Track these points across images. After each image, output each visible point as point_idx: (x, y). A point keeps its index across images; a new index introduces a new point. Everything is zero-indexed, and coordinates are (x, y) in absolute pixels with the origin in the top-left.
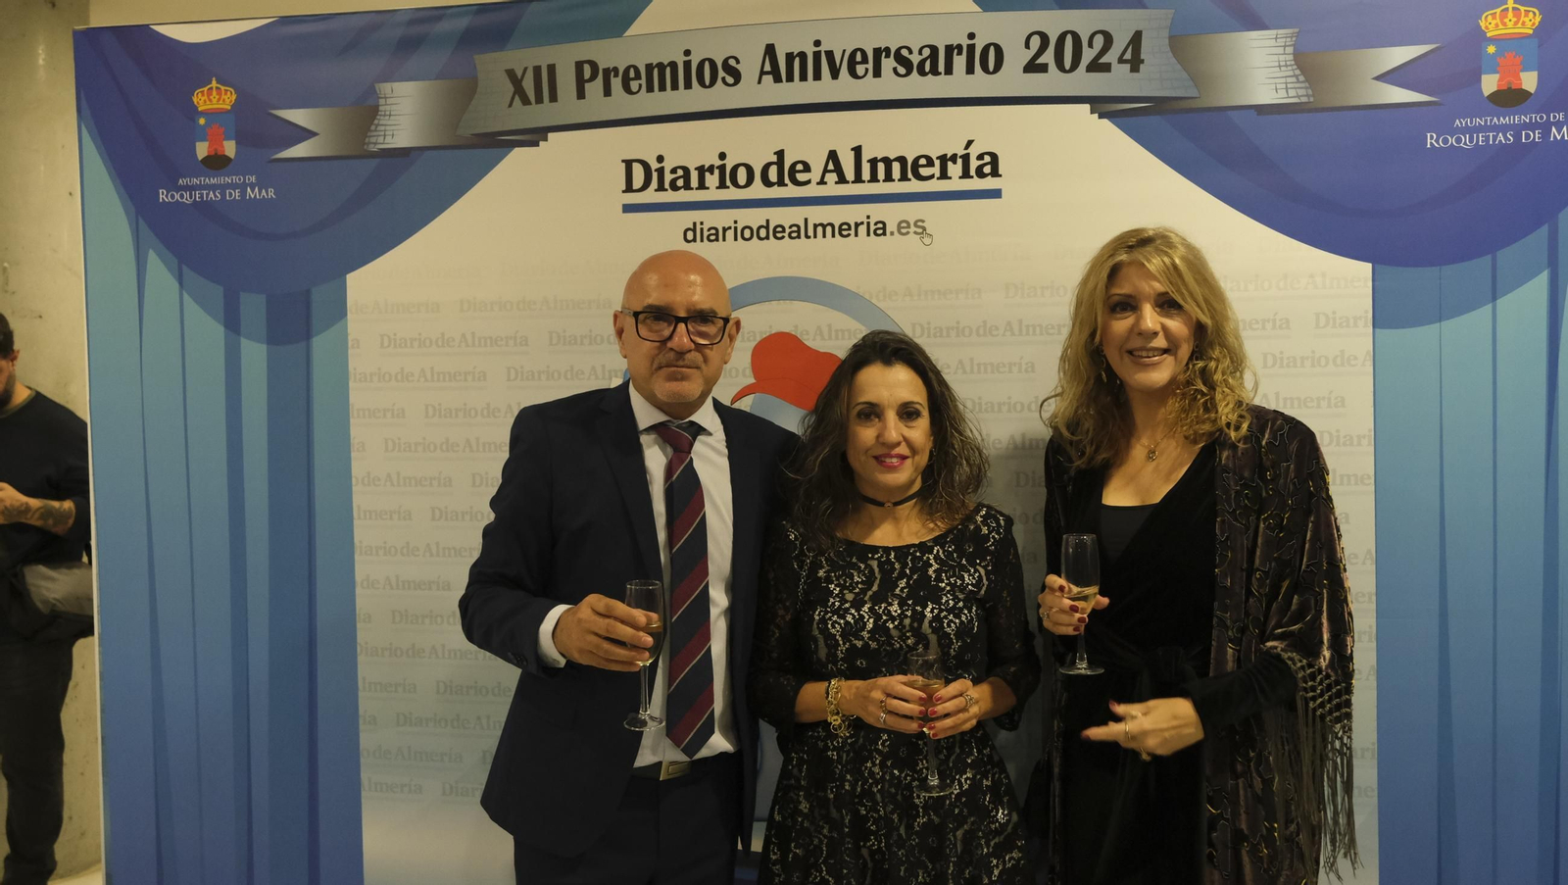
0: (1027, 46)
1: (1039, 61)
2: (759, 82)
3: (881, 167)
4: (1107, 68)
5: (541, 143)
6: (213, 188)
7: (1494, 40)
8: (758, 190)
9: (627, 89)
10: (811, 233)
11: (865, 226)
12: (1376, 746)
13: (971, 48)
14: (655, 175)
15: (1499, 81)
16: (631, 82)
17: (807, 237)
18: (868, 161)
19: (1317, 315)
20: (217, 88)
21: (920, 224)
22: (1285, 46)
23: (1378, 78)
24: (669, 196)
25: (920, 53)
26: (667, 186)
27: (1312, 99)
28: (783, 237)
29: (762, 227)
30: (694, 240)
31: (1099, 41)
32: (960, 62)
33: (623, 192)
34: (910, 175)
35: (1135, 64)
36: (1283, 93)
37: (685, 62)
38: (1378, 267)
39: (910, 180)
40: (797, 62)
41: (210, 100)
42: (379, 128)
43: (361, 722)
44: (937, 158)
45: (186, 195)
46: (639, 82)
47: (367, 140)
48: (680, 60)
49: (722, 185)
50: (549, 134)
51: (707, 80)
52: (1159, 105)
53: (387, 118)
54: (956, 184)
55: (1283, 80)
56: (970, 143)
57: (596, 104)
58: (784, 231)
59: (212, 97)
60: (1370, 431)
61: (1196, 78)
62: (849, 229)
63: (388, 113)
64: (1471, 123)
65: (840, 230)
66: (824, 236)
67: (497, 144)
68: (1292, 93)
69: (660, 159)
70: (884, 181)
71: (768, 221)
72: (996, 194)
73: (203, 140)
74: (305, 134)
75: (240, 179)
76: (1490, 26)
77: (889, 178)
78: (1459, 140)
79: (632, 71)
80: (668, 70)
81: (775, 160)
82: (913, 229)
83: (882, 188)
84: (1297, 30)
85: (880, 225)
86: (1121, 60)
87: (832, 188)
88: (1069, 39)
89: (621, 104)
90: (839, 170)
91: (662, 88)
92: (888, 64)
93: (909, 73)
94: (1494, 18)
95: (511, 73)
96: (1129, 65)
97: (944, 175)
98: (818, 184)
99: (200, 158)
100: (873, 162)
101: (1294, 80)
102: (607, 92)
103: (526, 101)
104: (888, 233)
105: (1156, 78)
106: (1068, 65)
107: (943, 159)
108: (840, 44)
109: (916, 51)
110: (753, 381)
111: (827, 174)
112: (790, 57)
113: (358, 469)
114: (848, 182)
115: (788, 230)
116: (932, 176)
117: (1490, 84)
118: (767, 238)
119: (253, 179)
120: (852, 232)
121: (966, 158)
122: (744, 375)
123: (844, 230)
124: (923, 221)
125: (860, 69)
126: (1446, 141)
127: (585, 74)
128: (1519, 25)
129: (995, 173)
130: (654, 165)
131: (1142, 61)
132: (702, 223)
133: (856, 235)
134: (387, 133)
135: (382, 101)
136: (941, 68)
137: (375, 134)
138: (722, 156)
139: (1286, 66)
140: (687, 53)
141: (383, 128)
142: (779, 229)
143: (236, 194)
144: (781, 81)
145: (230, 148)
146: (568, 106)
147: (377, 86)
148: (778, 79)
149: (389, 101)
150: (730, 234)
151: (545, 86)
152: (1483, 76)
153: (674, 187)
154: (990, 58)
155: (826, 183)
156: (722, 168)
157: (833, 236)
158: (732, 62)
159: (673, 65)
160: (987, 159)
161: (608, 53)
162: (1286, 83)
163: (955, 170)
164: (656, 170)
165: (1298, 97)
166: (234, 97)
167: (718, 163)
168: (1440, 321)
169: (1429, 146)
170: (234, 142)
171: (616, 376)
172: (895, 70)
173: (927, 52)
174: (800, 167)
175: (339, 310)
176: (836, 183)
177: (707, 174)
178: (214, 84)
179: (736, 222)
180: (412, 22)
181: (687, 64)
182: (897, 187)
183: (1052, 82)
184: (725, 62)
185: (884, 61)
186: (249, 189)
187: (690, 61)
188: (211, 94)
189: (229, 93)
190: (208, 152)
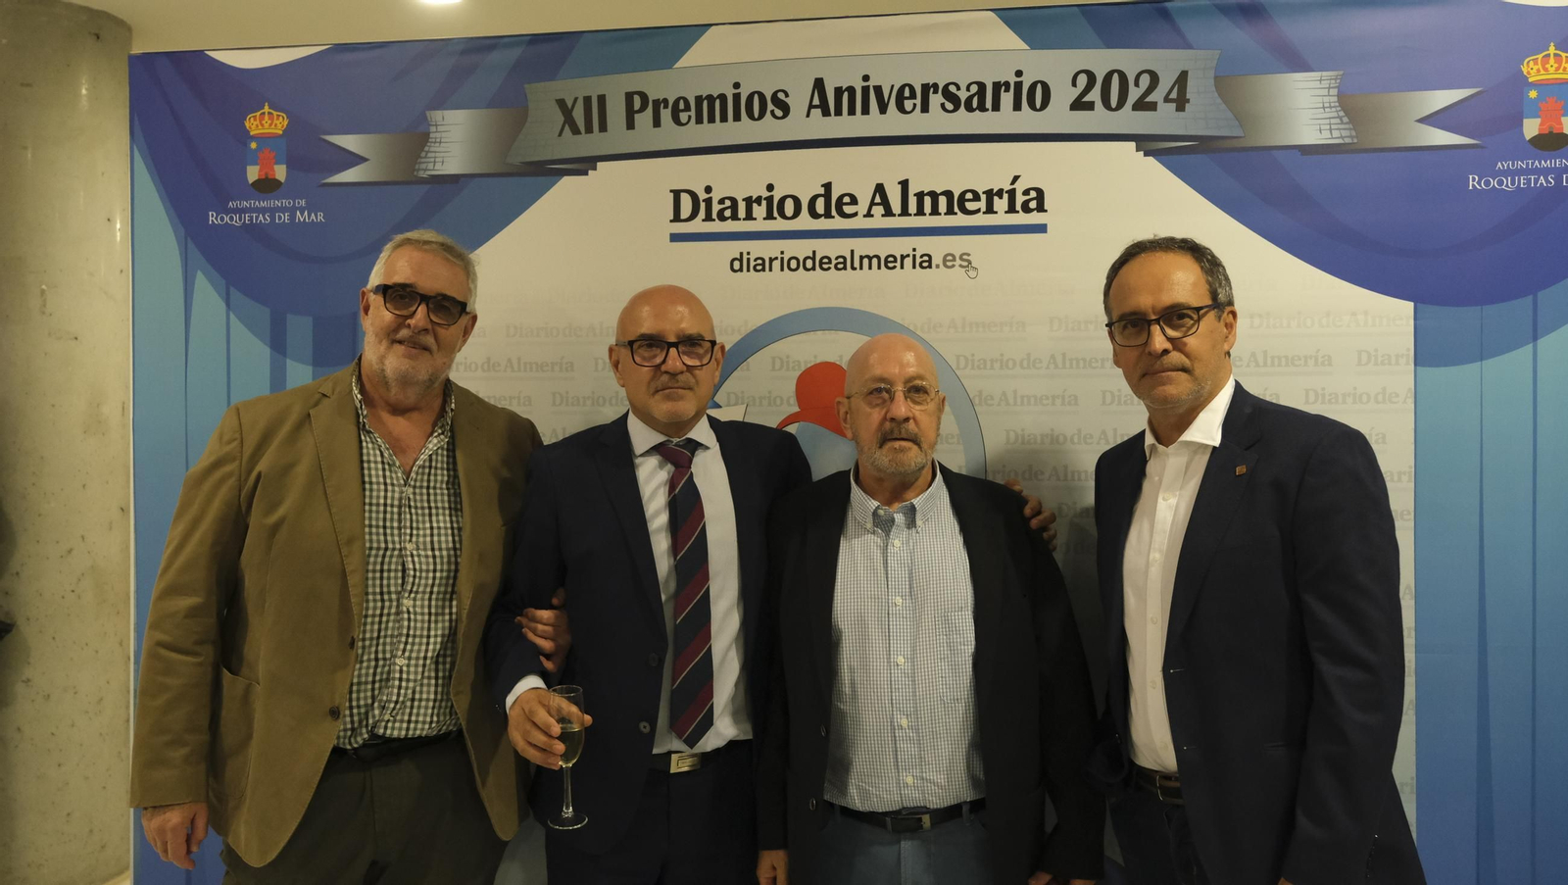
0: (1074, 84)
1: (1086, 99)
2: (808, 116)
3: (928, 200)
4: (1153, 107)
5: (590, 172)
6: (263, 211)
7: (1534, 85)
8: (805, 222)
9: (677, 121)
10: (857, 264)
11: (911, 259)
12: (1415, 781)
13: (1019, 86)
14: (703, 205)
15: (1541, 125)
16: (681, 114)
17: (853, 268)
18: (915, 195)
19: (1360, 352)
20: (269, 113)
21: (965, 257)
22: (1329, 88)
23: (1421, 121)
24: (716, 226)
25: (968, 89)
26: (714, 216)
27: (1355, 141)
28: (829, 268)
29: (808, 257)
30: (741, 270)
31: (1145, 80)
32: (1007, 99)
33: (671, 221)
34: (956, 209)
35: (1181, 103)
36: (1327, 134)
37: (734, 94)
38: (1418, 304)
39: (956, 214)
40: (846, 96)
41: (262, 125)
42: (429, 155)
44: (984, 193)
45: (236, 217)
46: (689, 113)
47: (417, 167)
48: (730, 93)
49: (770, 216)
50: (598, 164)
51: (756, 113)
52: (1203, 145)
53: (437, 144)
54: (1001, 218)
55: (1327, 121)
56: (1016, 178)
57: (645, 133)
58: (830, 262)
59: (264, 122)
60: (1411, 468)
61: (1241, 117)
62: (895, 261)
63: (438, 140)
64: (1513, 166)
65: (886, 262)
66: (870, 268)
67: (547, 171)
68: (1336, 134)
69: (708, 189)
70: (930, 214)
71: (814, 252)
72: (1041, 229)
73: (256, 164)
74: (354, 159)
75: (289, 203)
76: (1531, 72)
77: (935, 211)
78: (1500, 183)
79: (682, 103)
80: (718, 102)
81: (823, 193)
82: (958, 262)
83: (928, 221)
84: (1341, 73)
85: (926, 258)
86: (1167, 100)
87: (879, 221)
88: (1116, 78)
89: (671, 135)
90: (885, 203)
91: (711, 120)
92: (936, 99)
93: (956, 109)
94: (1536, 63)
95: (561, 103)
96: (1175, 104)
97: (990, 210)
98: (865, 216)
99: (251, 182)
100: (920, 196)
101: (1338, 121)
102: (657, 123)
103: (576, 131)
104: (933, 265)
105: (1202, 117)
106: (1114, 103)
107: (990, 194)
108: (888, 79)
109: (963, 88)
110: (796, 409)
111: (874, 207)
112: (839, 91)
114: (894, 215)
115: (834, 262)
116: (978, 211)
117: (1531, 128)
118: (814, 268)
119: (303, 203)
120: (898, 264)
121: (1012, 193)
122: (789, 404)
123: (889, 262)
124: (969, 255)
125: (908, 105)
126: (1487, 183)
127: (636, 104)
128: (1561, 71)
129: (1041, 208)
130: (702, 196)
131: (1188, 101)
132: (748, 253)
133: (902, 267)
134: (437, 160)
135: (433, 129)
136: (989, 104)
137: (423, 160)
138: (770, 187)
139: (1330, 107)
140: (737, 85)
141: (433, 155)
142: (826, 260)
143: (286, 217)
144: (830, 115)
145: (280, 172)
146: (618, 136)
147: (428, 113)
148: (826, 113)
149: (440, 128)
150: (776, 264)
151: (595, 114)
152: (1525, 121)
153: (721, 217)
154: (1037, 96)
155: (872, 216)
156: (770, 200)
157: (879, 268)
158: (781, 96)
159: (723, 97)
160: (1033, 194)
161: (658, 84)
162: (1330, 124)
163: (1001, 204)
164: (703, 201)
165: (1342, 137)
166: (286, 123)
167: (766, 194)
168: (1481, 360)
169: (1471, 188)
170: (285, 166)
172: (943, 105)
173: (974, 89)
174: (847, 199)
176: (883, 216)
177: (755, 205)
178: (266, 109)
179: (782, 253)
180: (464, 52)
181: (737, 97)
182: (943, 221)
183: (1098, 119)
184: (775, 95)
185: (932, 96)
186: (298, 213)
187: (739, 94)
188: (263, 119)
189: (281, 118)
190: (259, 175)
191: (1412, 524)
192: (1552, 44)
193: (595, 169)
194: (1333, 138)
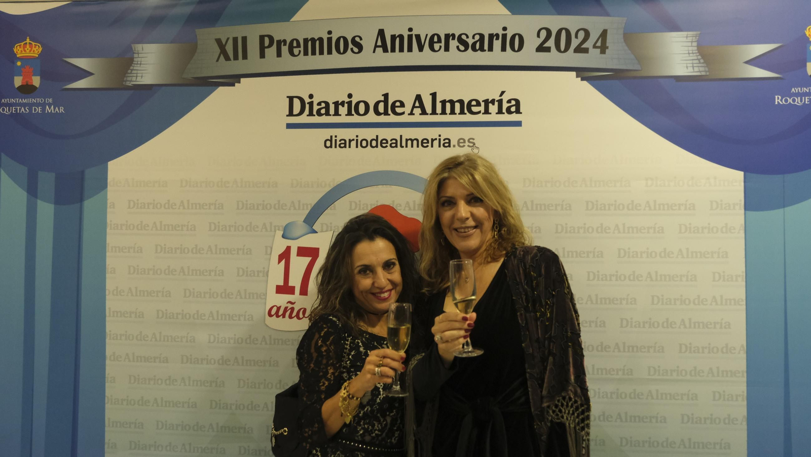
0: (538, 36)
1: (545, 45)
2: (374, 52)
3: (448, 105)
4: (586, 51)
5: (236, 84)
6: (24, 105)
8: (371, 117)
9: (292, 53)
10: (404, 144)
11: (437, 141)
13: (504, 36)
14: (307, 106)
16: (294, 49)
17: (402, 147)
18: (440, 102)
19: (712, 202)
20: (29, 43)
21: (471, 140)
22: (692, 42)
23: (747, 62)
24: (316, 119)
25: (473, 38)
26: (315, 113)
27: (708, 74)
28: (386, 146)
29: (373, 140)
30: (331, 147)
31: (581, 35)
32: (497, 44)
33: (287, 116)
34: (466, 111)
35: (603, 49)
36: (691, 69)
37: (328, 38)
38: (748, 174)
39: (466, 114)
40: (398, 40)
41: (25, 51)
42: (133, 72)
43: (106, 446)
44: (483, 101)
45: (7, 109)
46: (299, 49)
47: (125, 79)
48: (325, 37)
49: (349, 113)
50: (241, 79)
51: (342, 49)
52: (617, 74)
53: (139, 65)
54: (494, 117)
55: (691, 62)
56: (503, 93)
57: (271, 61)
58: (387, 143)
59: (26, 49)
60: (743, 272)
61: (640, 58)
62: (428, 142)
63: (139, 63)
64: (801, 91)
65: (422, 142)
66: (412, 146)
67: (209, 84)
68: (696, 69)
69: (311, 96)
70: (450, 114)
71: (377, 136)
72: (518, 124)
73: (21, 75)
74: (85, 74)
75: (42, 100)
76: (810, 35)
77: (453, 112)
78: (794, 101)
79: (295, 42)
80: (318, 42)
81: (383, 99)
82: (467, 143)
83: (448, 118)
84: (699, 33)
85: (447, 141)
86: (595, 47)
87: (418, 117)
88: (564, 33)
89: (287, 62)
90: (422, 106)
91: (314, 53)
92: (454, 44)
93: (466, 49)
95: (219, 41)
96: (599, 50)
97: (487, 112)
98: (409, 114)
99: (16, 87)
100: (444, 103)
101: (697, 61)
102: (279, 54)
103: (227, 58)
104: (452, 145)
105: (614, 58)
106: (563, 48)
107: (487, 102)
108: (424, 30)
109: (471, 36)
111: (415, 109)
112: (393, 38)
113: (110, 285)
114: (428, 114)
115: (390, 142)
116: (479, 112)
118: (377, 146)
119: (51, 100)
120: (430, 144)
121: (500, 102)
123: (424, 143)
124: (473, 139)
125: (436, 46)
126: (786, 101)
127: (265, 43)
129: (518, 111)
130: (307, 100)
132: (336, 136)
133: (432, 146)
134: (138, 75)
135: (136, 55)
136: (486, 47)
137: (129, 75)
138: (350, 96)
139: (693, 53)
140: (330, 32)
141: (135, 72)
142: (384, 141)
143: (39, 110)
144: (387, 52)
145: (36, 81)
146: (254, 62)
147: (133, 45)
148: (385, 50)
149: (140, 55)
150: (353, 144)
151: (240, 49)
152: (808, 65)
153: (319, 114)
154: (515, 42)
155: (414, 114)
156: (350, 103)
157: (418, 146)
158: (357, 39)
159: (321, 39)
160: (513, 102)
161: (280, 31)
162: (693, 63)
163: (493, 108)
164: (308, 103)
165: (700, 72)
166: (41, 49)
167: (347, 100)
168: (784, 207)
169: (776, 103)
170: (39, 77)
171: (279, 230)
172: (458, 47)
173: (477, 37)
174: (398, 104)
175: (102, 184)
176: (420, 114)
177: (340, 107)
178: (28, 41)
179: (357, 136)
181: (330, 40)
182: (458, 118)
183: (553, 58)
184: (353, 39)
185: (451, 42)
186: (47, 107)
187: (331, 37)
188: (26, 47)
189: (37, 47)
190: (22, 82)
191: (744, 307)
193: (239, 82)
194: (694, 72)
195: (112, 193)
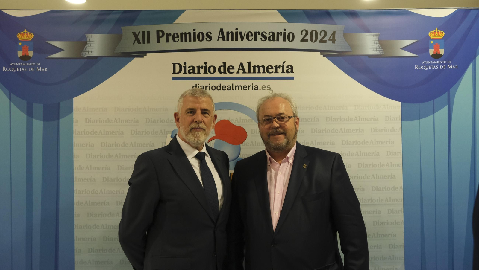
0: (302, 34)
1: (305, 38)
2: (218, 40)
3: (257, 68)
4: (325, 42)
5: (144, 56)
6: (24, 67)
7: (432, 40)
9: (174, 40)
10: (234, 88)
11: (251, 87)
12: (404, 245)
13: (285, 34)
14: (183, 68)
15: (434, 51)
16: (175, 38)
17: (233, 90)
18: (253, 67)
19: (386, 117)
20: (26, 33)
21: (269, 87)
22: (376, 38)
23: (402, 49)
24: (188, 75)
25: (269, 34)
26: (187, 72)
27: (384, 54)
28: (225, 90)
29: (218, 86)
31: (323, 33)
32: (281, 37)
33: (172, 73)
34: (266, 72)
35: (334, 41)
36: (375, 52)
37: (193, 33)
38: (403, 103)
39: (266, 73)
40: (230, 35)
41: (24, 37)
42: (87, 49)
43: (75, 251)
44: (274, 67)
45: (13, 69)
46: (178, 38)
47: (82, 53)
48: (192, 32)
49: (205, 72)
50: (147, 54)
51: (201, 39)
52: (340, 54)
53: (90, 46)
54: (280, 75)
55: (376, 48)
56: (284, 62)
57: (163, 44)
58: (225, 88)
60: (401, 151)
61: (351, 46)
62: (247, 87)
63: (90, 44)
64: (427, 63)
65: (244, 88)
66: (239, 89)
67: (129, 56)
68: (378, 52)
69: (185, 63)
70: (258, 73)
71: (220, 84)
72: (292, 78)
73: (21, 50)
74: (59, 50)
75: (34, 64)
76: (431, 36)
77: (259, 72)
78: (424, 67)
79: (176, 35)
80: (188, 35)
81: (223, 65)
82: (267, 88)
83: (257, 75)
84: (379, 34)
85: (256, 87)
86: (329, 40)
87: (241, 75)
88: (314, 32)
89: (172, 45)
90: (243, 69)
91: (190, 40)
92: (259, 37)
93: (265, 40)
94: (432, 33)
95: (134, 33)
97: (276, 72)
98: (237, 73)
99: (19, 56)
100: (254, 67)
101: (379, 48)
102: (167, 41)
103: (139, 43)
104: (259, 89)
105: (339, 45)
106: (314, 40)
107: (276, 67)
108: (244, 30)
109: (268, 33)
110: (215, 135)
111: (240, 70)
112: (228, 33)
113: (76, 164)
114: (246, 73)
115: (227, 87)
116: (273, 72)
117: (432, 52)
118: (220, 89)
119: (39, 64)
120: (248, 88)
121: (283, 67)
122: (212, 134)
123: (245, 88)
124: (270, 86)
125: (250, 38)
126: (420, 68)
127: (160, 35)
128: (439, 36)
129: (292, 72)
130: (183, 65)
131: (336, 40)
132: (199, 84)
133: (249, 89)
135: (88, 40)
136: (276, 39)
137: (84, 51)
138: (206, 63)
139: (376, 44)
140: (194, 30)
141: (88, 49)
142: (224, 87)
143: (33, 69)
144: (225, 40)
145: (31, 54)
146: (153, 45)
147: (86, 35)
148: (224, 40)
149: (90, 40)
150: (208, 88)
151: (146, 37)
152: (430, 50)
153: (189, 72)
154: (291, 37)
155: (239, 73)
156: (205, 67)
157: (241, 89)
158: (209, 34)
159: (190, 33)
161: (168, 28)
162: (376, 49)
163: (279, 70)
164: (183, 67)
165: (380, 53)
166: (33, 36)
167: (204, 65)
168: (420, 119)
169: (416, 69)
170: (32, 51)
171: (169, 133)
172: (261, 39)
173: (271, 34)
174: (231, 68)
175: (71, 110)
176: (242, 73)
177: (201, 69)
178: (25, 31)
179: (210, 84)
180: (99, 15)
181: (194, 34)
182: (262, 75)
183: (309, 45)
184: (207, 34)
185: (258, 36)
186: (37, 68)
187: (195, 32)
188: (24, 35)
189: (31, 35)
190: (22, 54)
191: (402, 168)
192: (437, 28)
193: (146, 56)
194: (377, 53)
195: (76, 115)
